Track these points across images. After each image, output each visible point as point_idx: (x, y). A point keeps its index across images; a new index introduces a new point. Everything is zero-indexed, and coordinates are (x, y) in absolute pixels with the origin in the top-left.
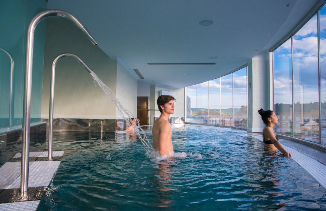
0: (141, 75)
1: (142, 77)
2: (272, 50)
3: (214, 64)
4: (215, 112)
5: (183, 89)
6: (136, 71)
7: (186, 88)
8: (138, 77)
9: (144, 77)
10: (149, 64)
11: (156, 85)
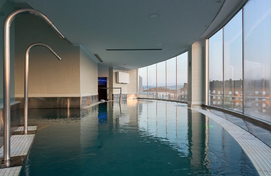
0: (100, 59)
1: (101, 61)
2: (207, 38)
3: (161, 50)
4: (162, 88)
5: (136, 70)
6: (96, 55)
7: (138, 69)
8: (98, 61)
9: (103, 61)
10: (107, 50)
11: (113, 67)
